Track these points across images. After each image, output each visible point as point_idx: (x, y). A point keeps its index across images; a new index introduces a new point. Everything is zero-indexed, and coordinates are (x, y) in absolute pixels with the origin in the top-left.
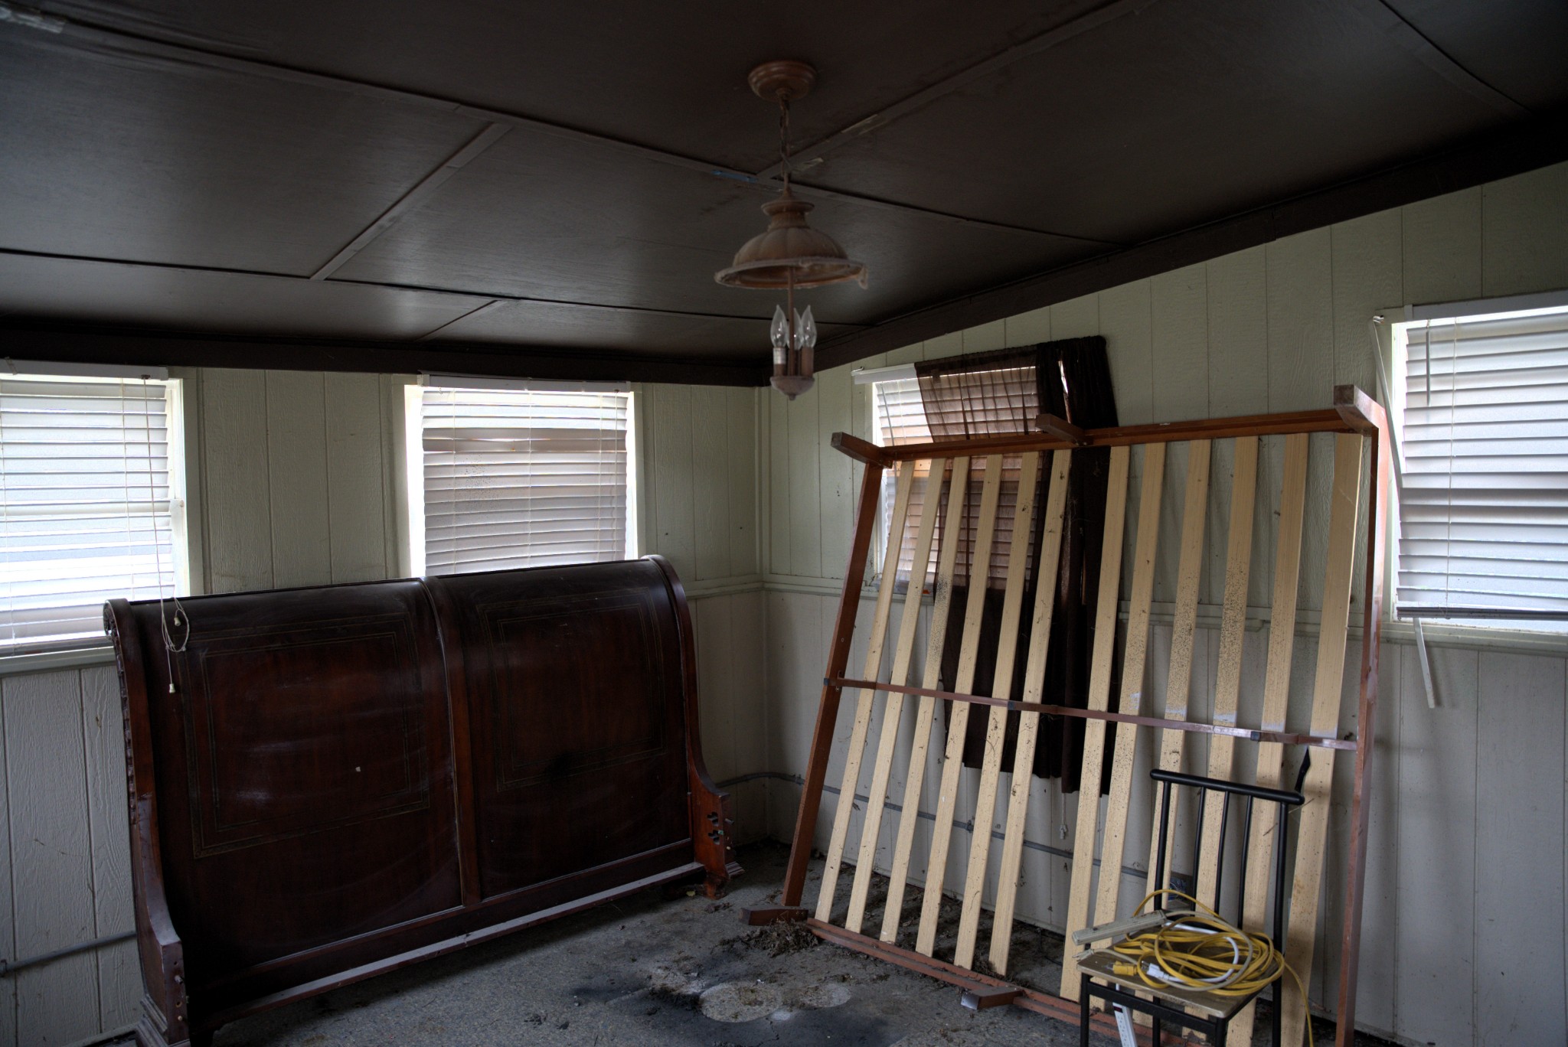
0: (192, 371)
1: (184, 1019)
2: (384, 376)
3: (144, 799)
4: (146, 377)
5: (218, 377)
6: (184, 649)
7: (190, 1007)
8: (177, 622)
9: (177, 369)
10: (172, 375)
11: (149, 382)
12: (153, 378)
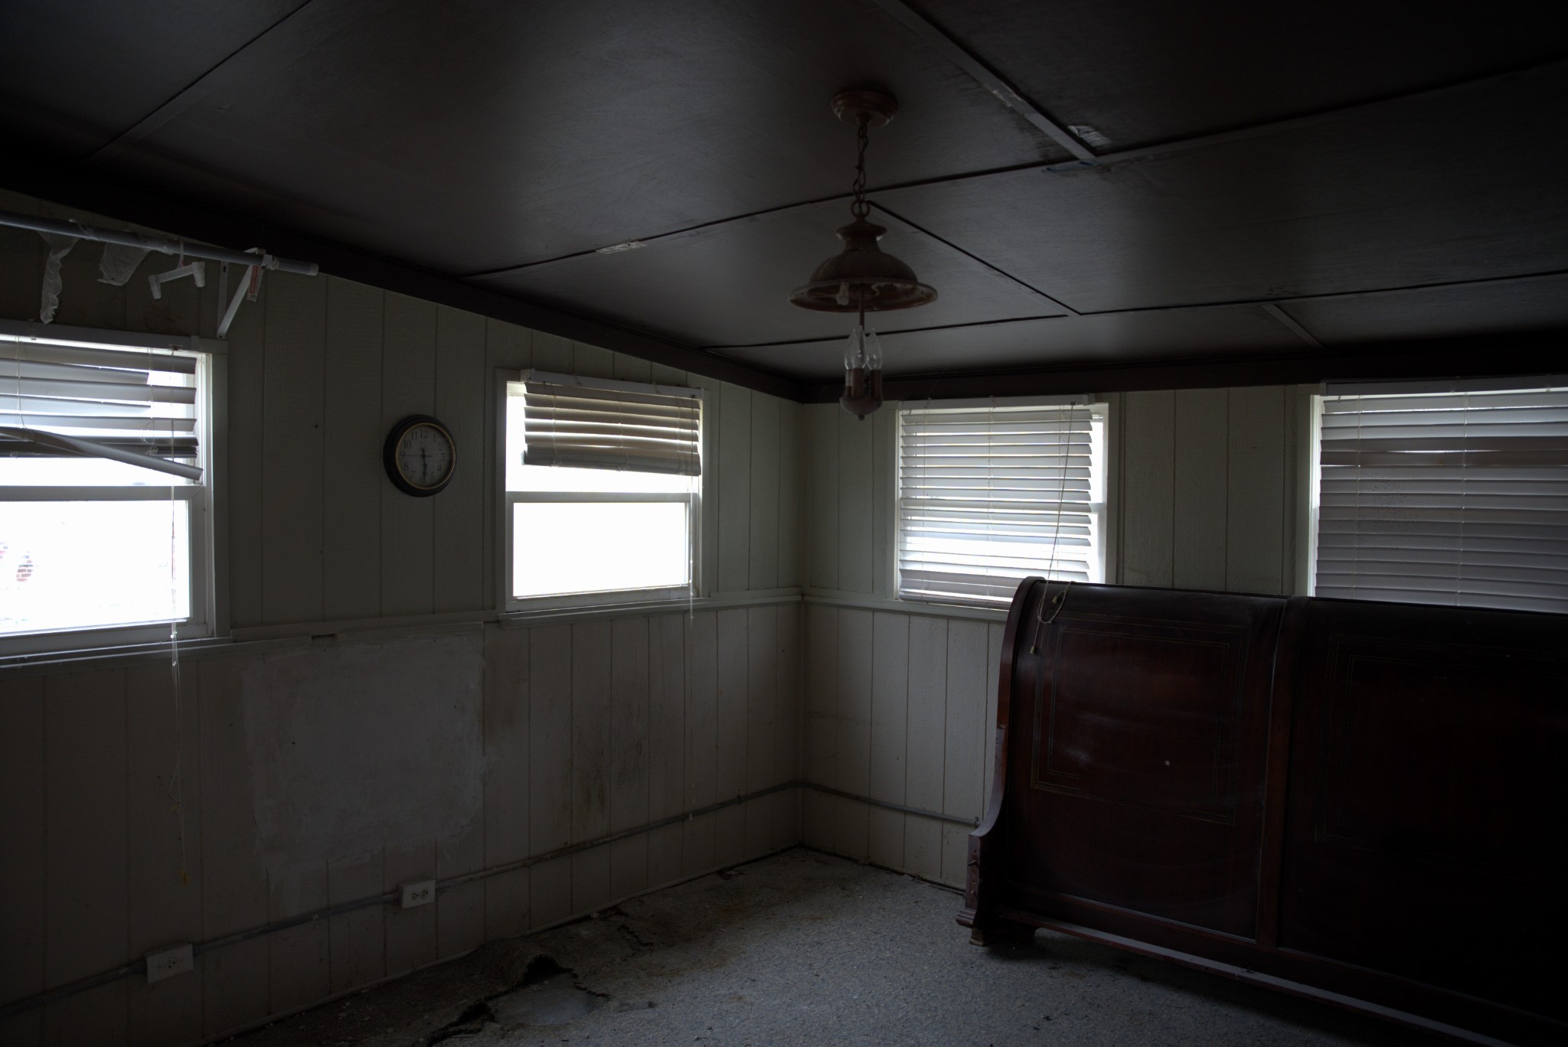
0: (1116, 395)
1: (974, 893)
2: (1290, 388)
3: (1002, 728)
4: (1073, 404)
5: (1137, 399)
6: (1050, 622)
7: (981, 886)
8: (1054, 600)
9: (1105, 395)
10: (1098, 400)
11: (1076, 407)
12: (1078, 404)
